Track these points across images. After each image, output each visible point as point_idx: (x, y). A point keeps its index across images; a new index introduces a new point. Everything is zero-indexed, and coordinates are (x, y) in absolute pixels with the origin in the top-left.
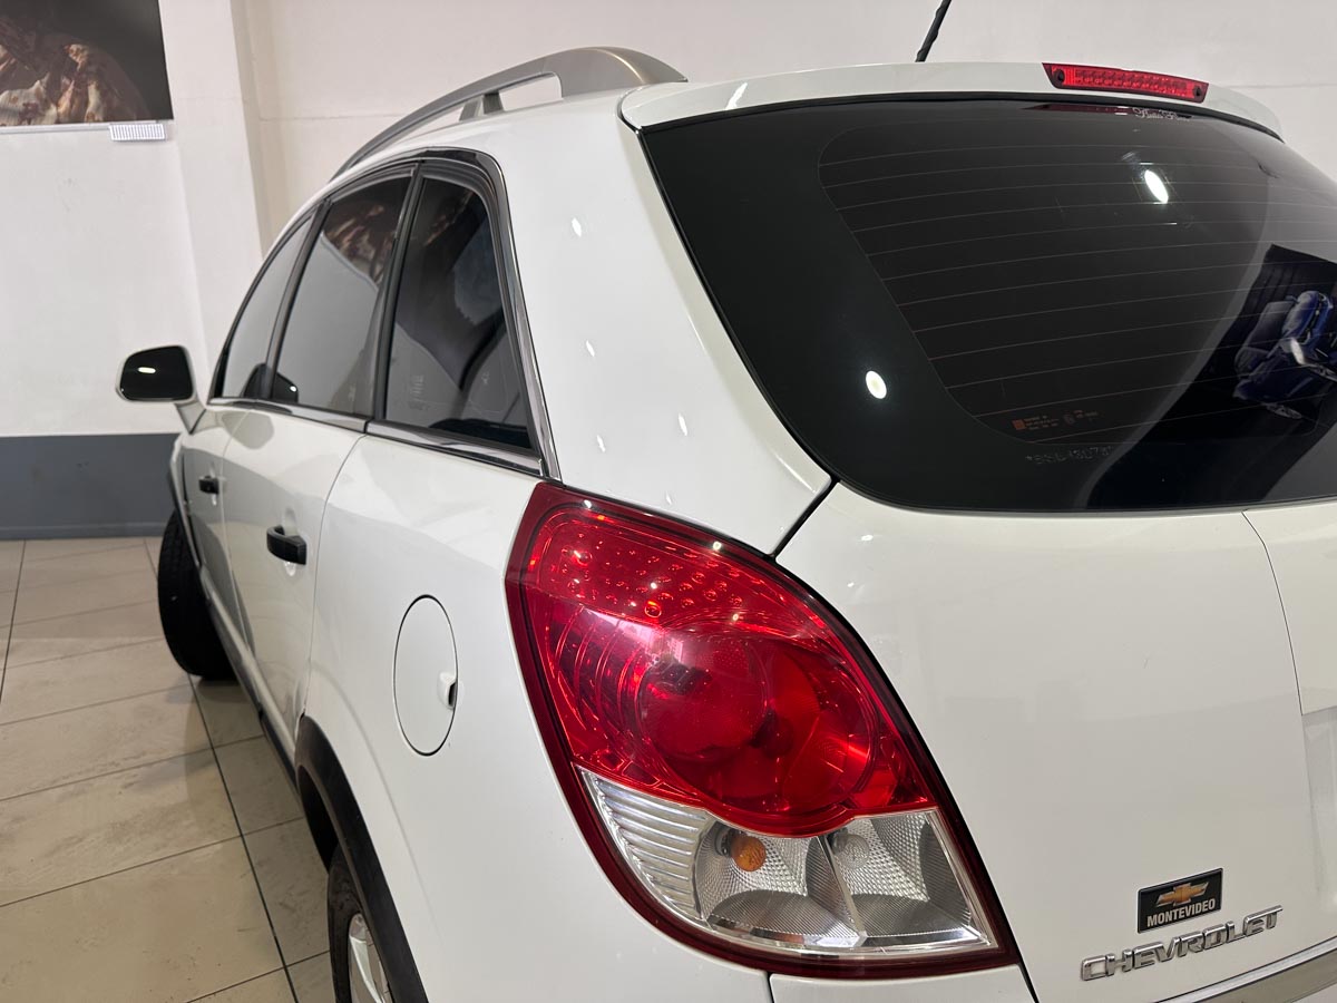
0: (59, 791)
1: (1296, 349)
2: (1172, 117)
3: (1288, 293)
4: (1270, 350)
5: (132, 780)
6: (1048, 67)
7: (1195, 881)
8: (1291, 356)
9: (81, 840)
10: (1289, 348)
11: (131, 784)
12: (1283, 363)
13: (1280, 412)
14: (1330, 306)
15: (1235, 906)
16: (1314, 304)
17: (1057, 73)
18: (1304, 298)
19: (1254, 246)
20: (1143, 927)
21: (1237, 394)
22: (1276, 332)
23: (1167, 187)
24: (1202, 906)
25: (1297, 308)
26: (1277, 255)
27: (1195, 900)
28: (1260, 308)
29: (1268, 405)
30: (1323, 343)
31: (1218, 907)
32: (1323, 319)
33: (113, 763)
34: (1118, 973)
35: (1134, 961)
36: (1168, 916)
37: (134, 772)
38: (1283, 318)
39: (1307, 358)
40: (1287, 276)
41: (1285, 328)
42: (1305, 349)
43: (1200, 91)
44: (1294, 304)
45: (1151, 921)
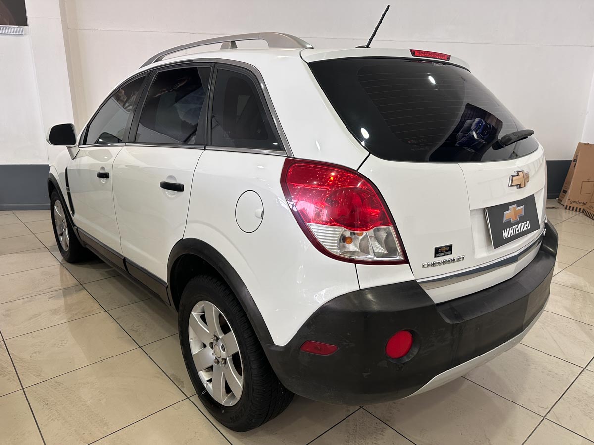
0: (22, 300)
1: (474, 134)
2: (442, 65)
3: (472, 117)
4: (467, 134)
5: (51, 296)
6: (411, 51)
7: (447, 246)
8: (473, 136)
9: (40, 315)
10: (473, 133)
11: (52, 297)
12: (470, 138)
13: (468, 150)
14: (484, 123)
15: (455, 255)
16: (479, 122)
17: (413, 52)
18: (477, 120)
19: (462, 102)
20: (435, 256)
21: (456, 145)
22: (469, 129)
23: (435, 80)
24: (448, 253)
25: (475, 122)
26: (469, 106)
27: (447, 251)
28: (465, 121)
29: (465, 148)
30: (482, 133)
31: (451, 253)
32: (482, 127)
33: (40, 291)
34: (430, 266)
35: (433, 264)
36: (441, 254)
37: (51, 293)
38: (471, 124)
39: (477, 137)
40: (472, 112)
41: (472, 127)
42: (477, 134)
43: (449, 57)
44: (474, 121)
45: (437, 255)
